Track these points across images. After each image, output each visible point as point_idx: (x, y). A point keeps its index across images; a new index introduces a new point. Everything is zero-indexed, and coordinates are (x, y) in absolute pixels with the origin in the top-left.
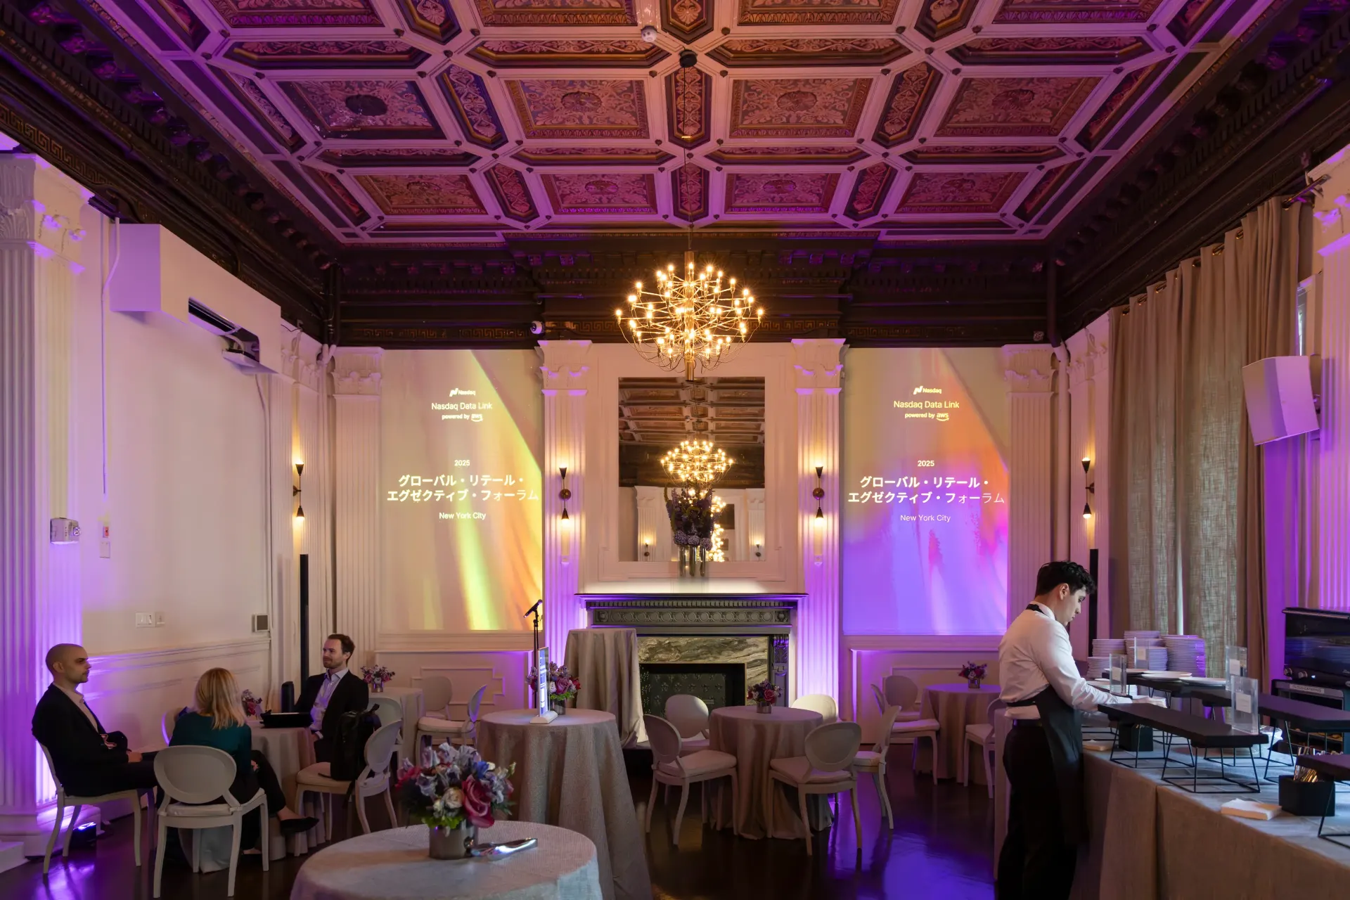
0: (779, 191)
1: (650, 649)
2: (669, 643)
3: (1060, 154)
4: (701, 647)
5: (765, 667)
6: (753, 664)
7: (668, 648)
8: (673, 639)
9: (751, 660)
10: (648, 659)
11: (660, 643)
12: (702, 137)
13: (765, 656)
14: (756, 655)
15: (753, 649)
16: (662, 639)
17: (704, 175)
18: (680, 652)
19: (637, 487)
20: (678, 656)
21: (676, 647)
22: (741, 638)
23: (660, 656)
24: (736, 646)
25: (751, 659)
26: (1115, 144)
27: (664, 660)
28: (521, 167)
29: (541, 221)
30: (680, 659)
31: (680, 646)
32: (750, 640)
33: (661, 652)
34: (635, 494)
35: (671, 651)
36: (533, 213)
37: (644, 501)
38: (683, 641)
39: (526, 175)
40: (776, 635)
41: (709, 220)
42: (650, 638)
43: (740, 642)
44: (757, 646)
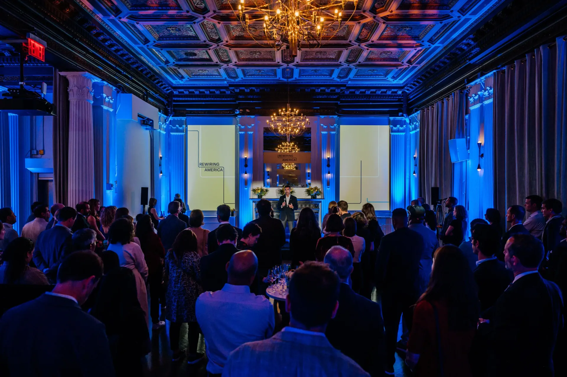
0: (316, 72)
3: (401, 65)
12: (292, 61)
17: (292, 70)
26: (419, 63)
28: (235, 67)
29: (240, 79)
36: (237, 77)
39: (236, 69)
41: (294, 79)
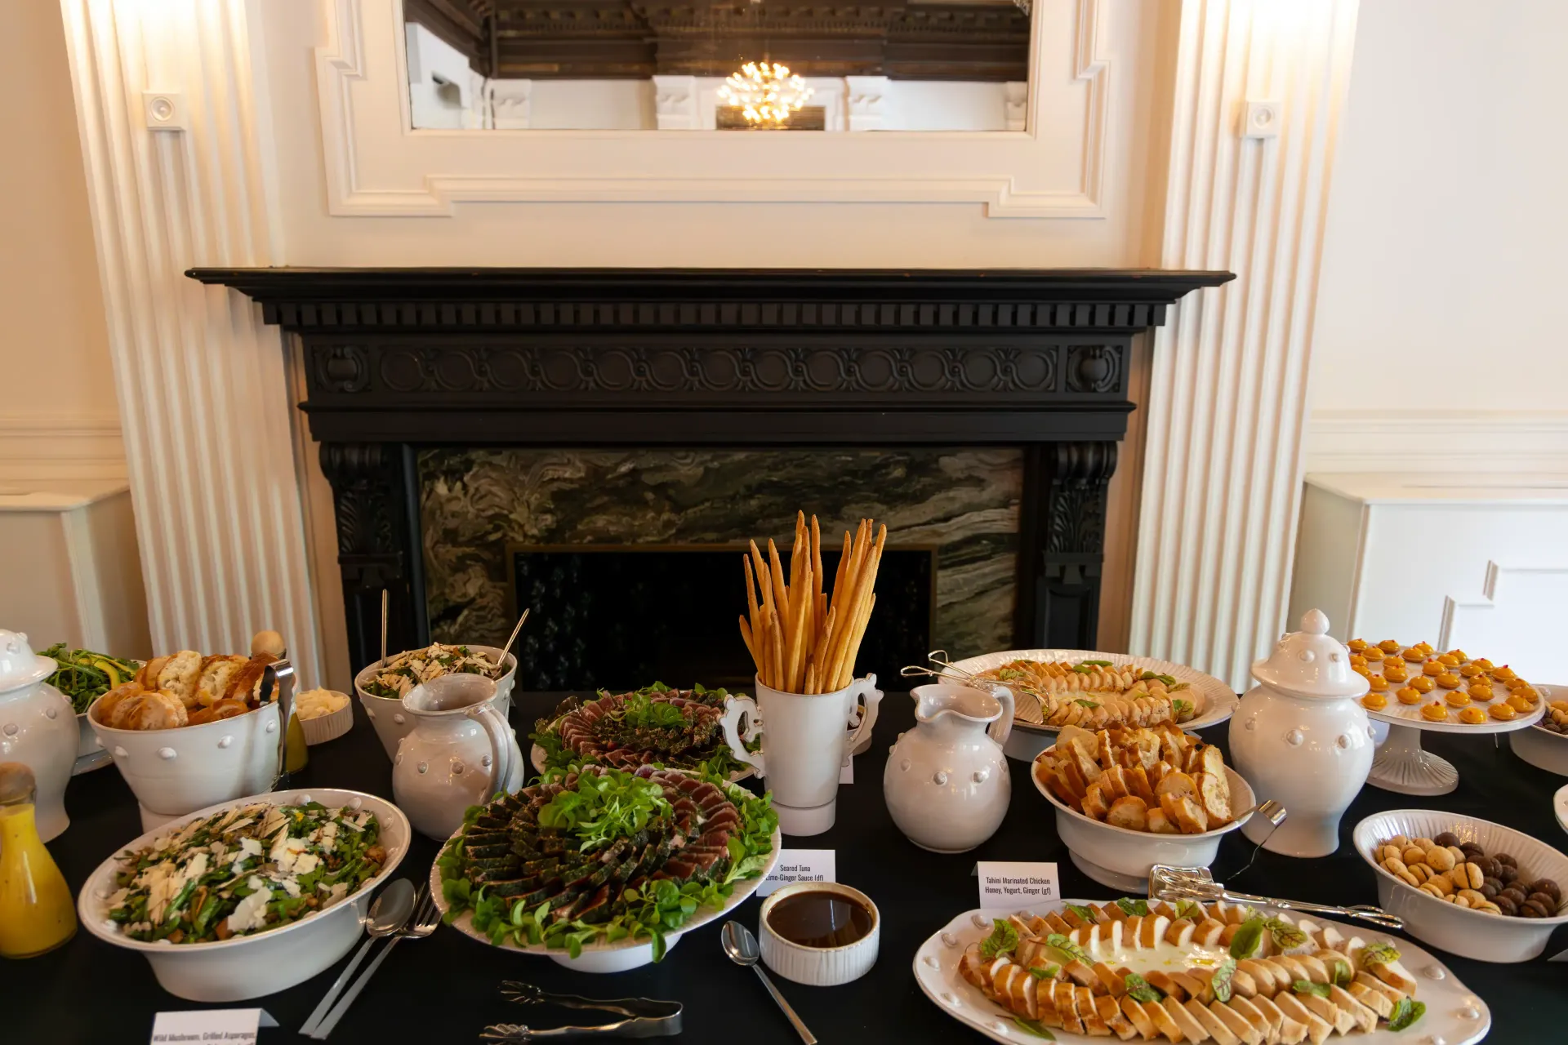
1: (558, 496)
2: (633, 471)
4: (762, 487)
5: (1002, 566)
6: (961, 553)
7: (629, 494)
8: (650, 459)
9: (957, 536)
10: (551, 534)
11: (596, 473)
13: (1002, 521)
14: (976, 517)
15: (964, 494)
16: (605, 459)
18: (678, 508)
19: (659, 81)
20: (668, 524)
21: (660, 489)
22: (919, 455)
23: (600, 521)
24: (898, 482)
25: (953, 532)
27: (617, 539)
30: (682, 532)
31: (675, 484)
32: (953, 464)
33: (601, 509)
34: (653, 91)
35: (644, 504)
37: (668, 104)
38: (687, 468)
40: (1068, 445)
42: (556, 455)
43: (914, 469)
44: (979, 483)
